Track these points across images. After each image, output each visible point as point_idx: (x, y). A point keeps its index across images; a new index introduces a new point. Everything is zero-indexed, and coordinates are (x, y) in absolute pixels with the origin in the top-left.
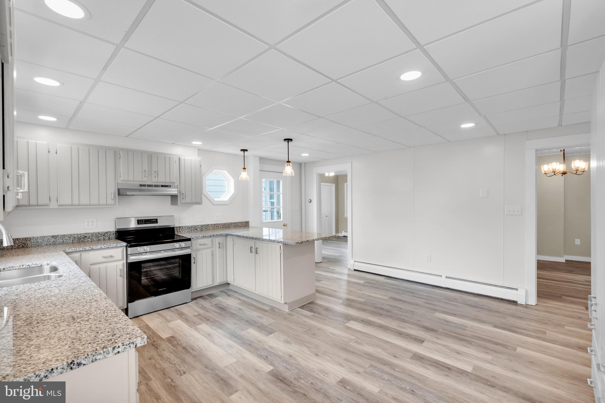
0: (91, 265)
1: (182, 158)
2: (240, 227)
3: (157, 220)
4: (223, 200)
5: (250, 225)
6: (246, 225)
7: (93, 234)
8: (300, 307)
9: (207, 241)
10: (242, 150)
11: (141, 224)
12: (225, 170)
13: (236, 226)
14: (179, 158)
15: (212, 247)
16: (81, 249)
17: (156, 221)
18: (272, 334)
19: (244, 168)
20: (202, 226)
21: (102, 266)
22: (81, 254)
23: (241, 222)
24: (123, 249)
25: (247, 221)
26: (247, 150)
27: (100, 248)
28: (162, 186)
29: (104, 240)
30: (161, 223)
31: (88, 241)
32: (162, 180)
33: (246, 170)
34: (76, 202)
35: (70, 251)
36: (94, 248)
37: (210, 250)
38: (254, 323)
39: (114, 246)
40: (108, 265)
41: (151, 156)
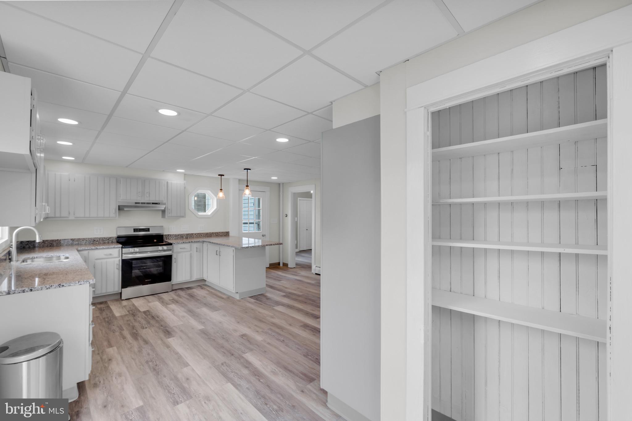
0: (96, 259)
1: (169, 182)
2: (221, 236)
3: (149, 229)
4: (207, 214)
5: (230, 235)
6: (226, 234)
7: (100, 238)
8: (250, 297)
9: (187, 246)
10: (219, 175)
11: (136, 232)
12: (209, 190)
13: (217, 236)
14: (167, 182)
15: (191, 250)
16: (89, 248)
17: (148, 230)
19: (221, 190)
20: (187, 235)
21: (105, 260)
22: (89, 252)
23: (222, 232)
24: (119, 250)
25: (227, 231)
26: (224, 175)
27: (102, 248)
28: (153, 203)
29: (108, 243)
30: (152, 232)
31: (96, 243)
32: (152, 199)
33: (223, 191)
34: (87, 215)
35: (81, 249)
36: (98, 248)
37: (189, 253)
39: (112, 247)
40: (108, 260)
41: (144, 182)
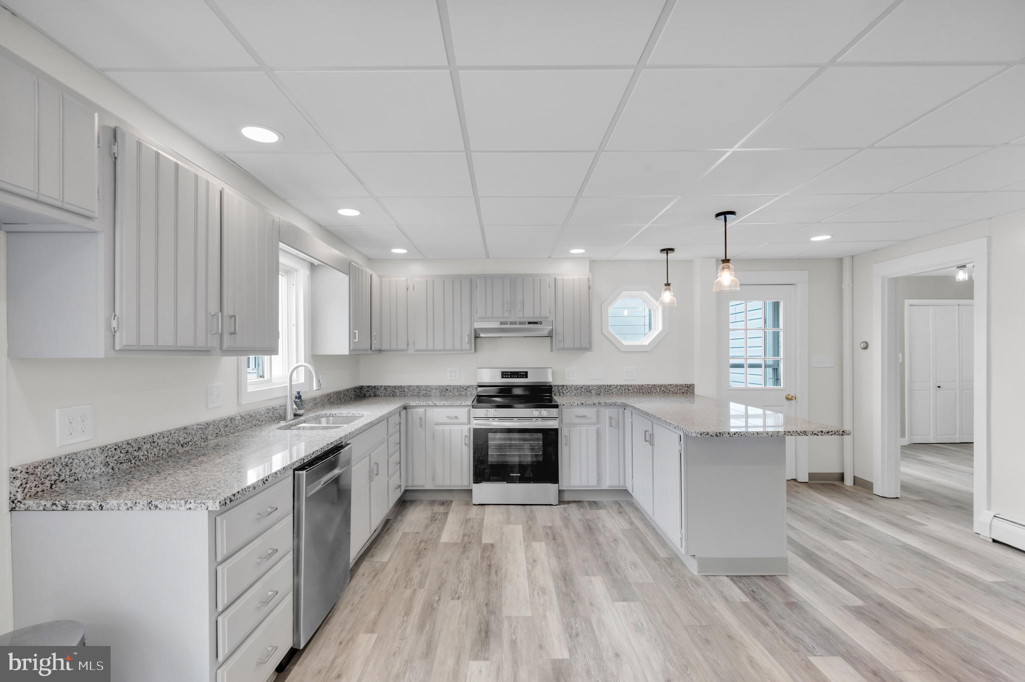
0: (435, 424)
1: (558, 278)
2: (675, 393)
3: (526, 373)
4: (643, 344)
5: (697, 391)
6: (687, 390)
7: (454, 387)
8: (732, 578)
9: (590, 412)
10: (662, 250)
11: (506, 378)
12: (645, 291)
13: (664, 392)
14: (555, 279)
15: (598, 422)
16: (424, 404)
17: (525, 375)
18: (625, 603)
19: (668, 284)
20: (600, 387)
21: (447, 428)
22: (425, 410)
23: (677, 386)
24: (469, 409)
25: (689, 383)
26: (672, 250)
27: (443, 405)
28: (529, 323)
29: (466, 395)
30: (532, 379)
31: (449, 395)
32: (529, 315)
33: (671, 287)
35: (415, 404)
36: (437, 404)
37: (594, 428)
38: (614, 571)
39: (458, 404)
40: (454, 427)
41: (514, 281)
